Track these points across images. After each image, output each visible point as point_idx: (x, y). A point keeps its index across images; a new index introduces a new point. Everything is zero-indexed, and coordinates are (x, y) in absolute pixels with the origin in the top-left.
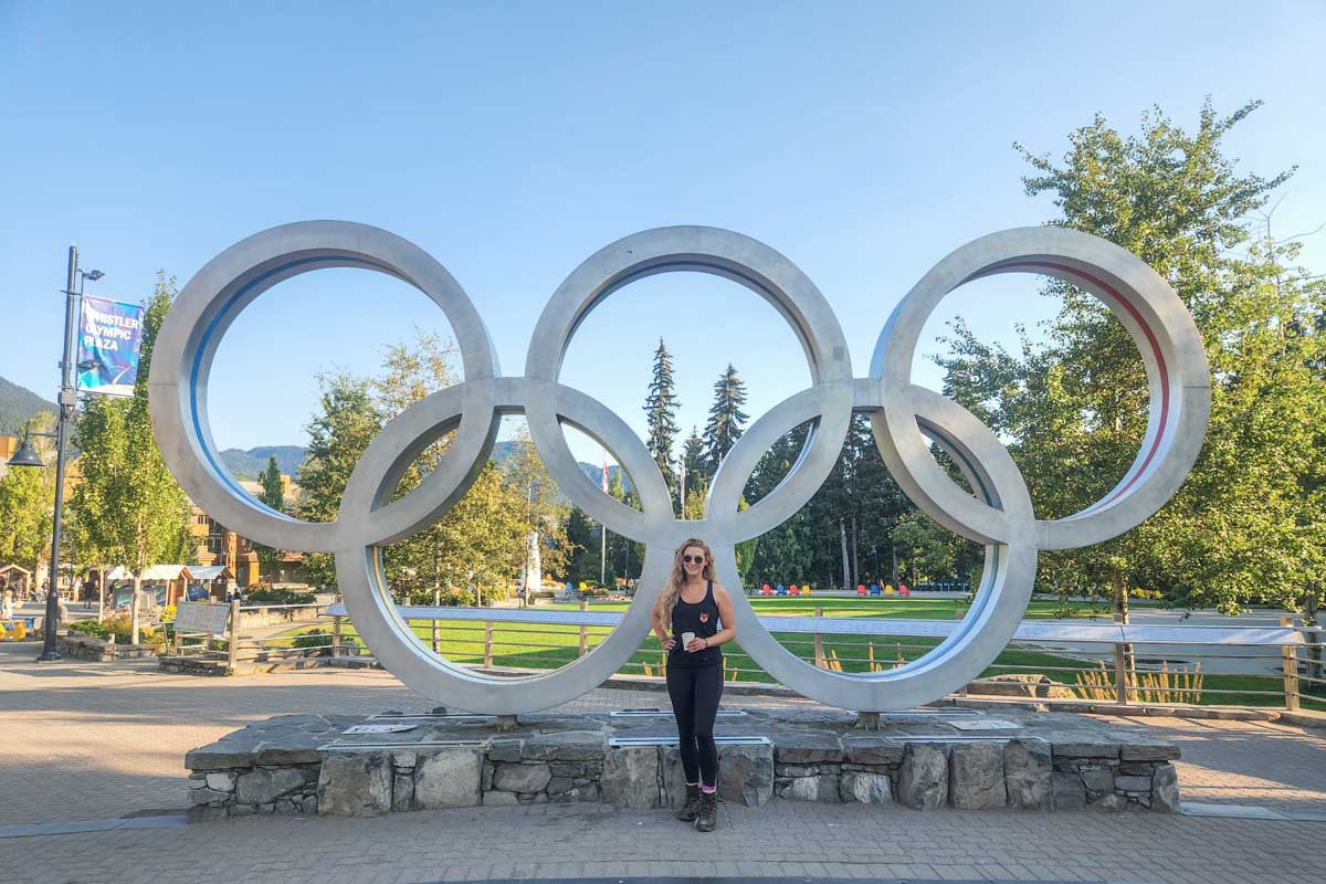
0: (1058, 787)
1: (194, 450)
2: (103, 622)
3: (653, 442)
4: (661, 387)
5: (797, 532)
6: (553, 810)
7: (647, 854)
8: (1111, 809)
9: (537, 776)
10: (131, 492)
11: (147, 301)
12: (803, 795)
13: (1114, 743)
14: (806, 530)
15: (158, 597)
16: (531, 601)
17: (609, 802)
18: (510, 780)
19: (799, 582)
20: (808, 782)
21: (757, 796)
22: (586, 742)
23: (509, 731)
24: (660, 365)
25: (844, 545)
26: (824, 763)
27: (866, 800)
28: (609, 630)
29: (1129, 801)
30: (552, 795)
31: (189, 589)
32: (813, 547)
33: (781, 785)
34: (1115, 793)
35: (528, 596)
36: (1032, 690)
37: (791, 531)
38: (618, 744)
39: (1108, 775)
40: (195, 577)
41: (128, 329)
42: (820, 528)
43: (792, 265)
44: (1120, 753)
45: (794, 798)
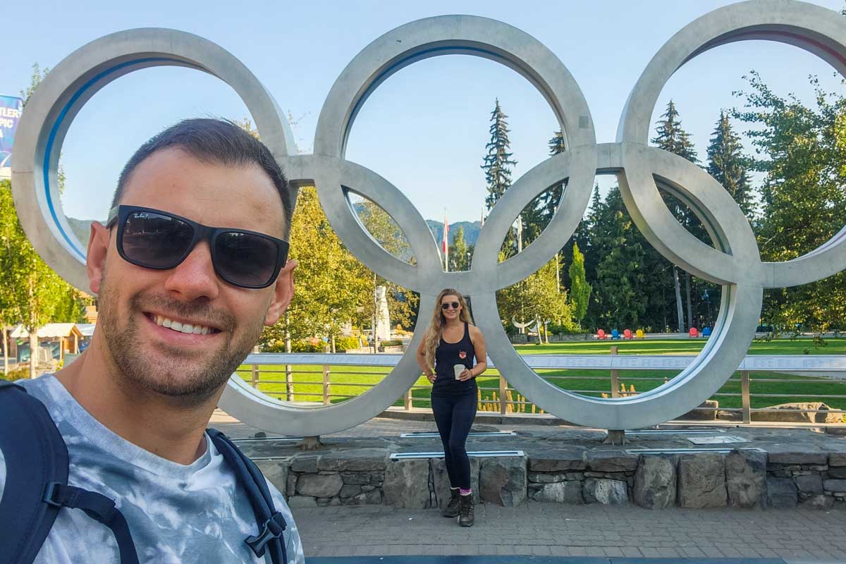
0: (773, 488)
1: (49, 226)
2: (9, 373)
3: (492, 199)
4: (498, 146)
5: (631, 280)
6: (344, 510)
7: (408, 541)
8: (820, 507)
9: (332, 484)
10: (22, 260)
11: (25, 91)
12: (552, 497)
13: (824, 452)
14: (641, 277)
15: (54, 352)
16: (381, 349)
17: (390, 504)
18: (309, 487)
19: (635, 326)
20: (556, 487)
21: (512, 497)
22: (371, 456)
23: (312, 449)
24: (497, 125)
25: (678, 290)
26: (570, 471)
27: (605, 502)
28: (390, 370)
29: (836, 500)
30: (345, 499)
31: (80, 346)
32: (649, 294)
33: (534, 490)
34: (824, 494)
35: (378, 344)
36: (812, 416)
37: (625, 279)
38: (397, 457)
39: (818, 479)
40: (84, 334)
41: (10, 118)
42: (655, 275)
43: (542, 45)
44: (828, 460)
45: (545, 500)
